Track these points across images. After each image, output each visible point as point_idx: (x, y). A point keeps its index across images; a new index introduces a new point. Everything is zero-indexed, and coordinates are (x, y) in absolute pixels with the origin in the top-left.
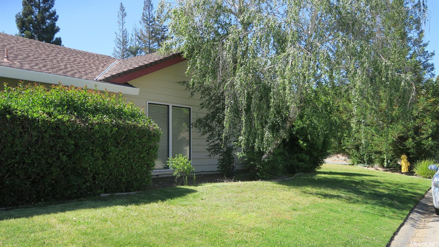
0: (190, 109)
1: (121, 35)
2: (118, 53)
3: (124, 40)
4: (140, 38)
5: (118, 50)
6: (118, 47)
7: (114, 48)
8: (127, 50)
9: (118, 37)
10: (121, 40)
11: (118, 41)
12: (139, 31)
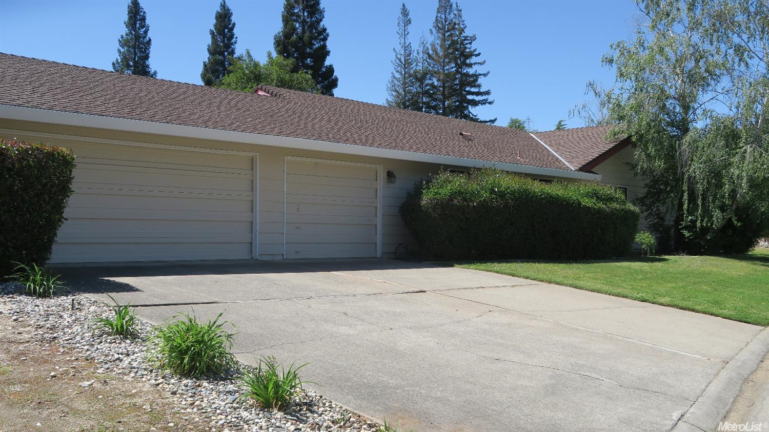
0: (626, 189)
1: (402, 52)
2: (398, 80)
3: (407, 60)
4: (430, 56)
5: (398, 76)
6: (398, 72)
7: (392, 73)
8: (410, 76)
9: (399, 56)
10: (403, 60)
11: (399, 62)
12: (428, 45)
